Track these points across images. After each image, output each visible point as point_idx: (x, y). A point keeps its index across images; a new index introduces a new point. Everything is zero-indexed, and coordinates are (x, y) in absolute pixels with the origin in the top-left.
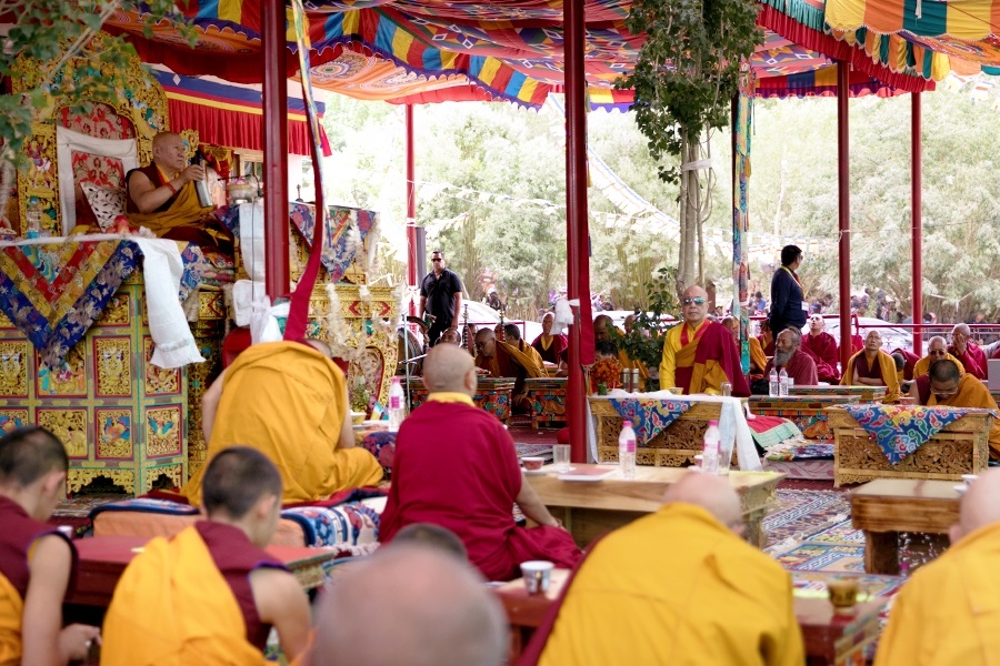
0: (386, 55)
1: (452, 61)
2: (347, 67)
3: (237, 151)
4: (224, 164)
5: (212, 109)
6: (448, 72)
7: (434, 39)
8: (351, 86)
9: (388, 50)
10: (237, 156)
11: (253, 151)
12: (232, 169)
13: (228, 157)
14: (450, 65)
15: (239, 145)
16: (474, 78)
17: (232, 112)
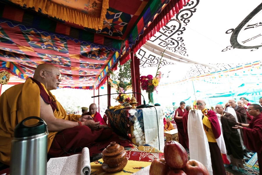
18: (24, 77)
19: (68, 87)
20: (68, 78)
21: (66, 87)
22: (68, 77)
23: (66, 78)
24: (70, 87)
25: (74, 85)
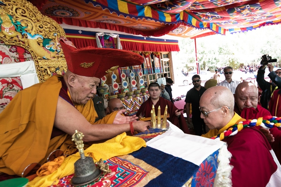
0: (191, 25)
1: (206, 25)
2: (181, 29)
3: (161, 52)
4: (158, 55)
5: (154, 44)
6: (205, 28)
7: (202, 19)
8: (183, 35)
9: (190, 23)
10: (161, 53)
11: (164, 52)
12: (160, 56)
13: (159, 54)
14: (205, 26)
15: (161, 51)
16: (211, 29)
17: (158, 44)
18: (203, 26)
19: (268, 23)
20: (253, 10)
21: (263, 24)
22: (252, 8)
23: (249, 9)
24: (272, 23)
25: (275, 17)
